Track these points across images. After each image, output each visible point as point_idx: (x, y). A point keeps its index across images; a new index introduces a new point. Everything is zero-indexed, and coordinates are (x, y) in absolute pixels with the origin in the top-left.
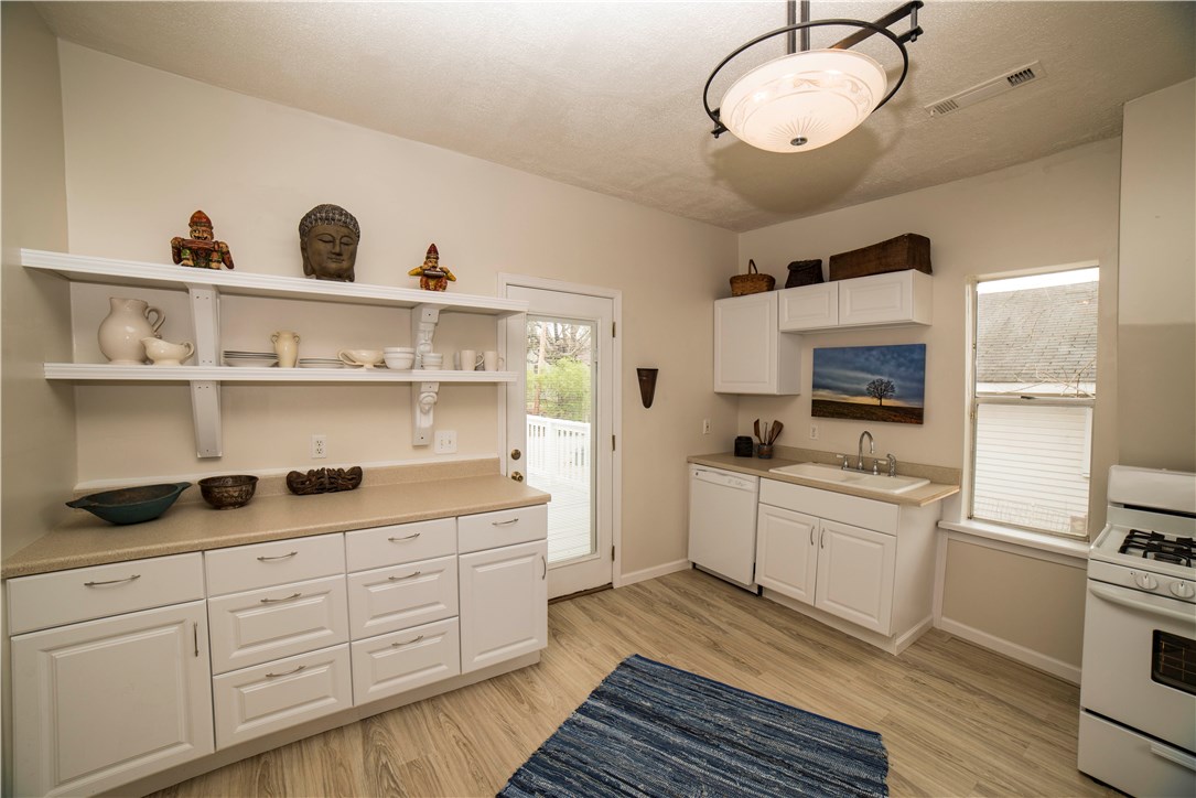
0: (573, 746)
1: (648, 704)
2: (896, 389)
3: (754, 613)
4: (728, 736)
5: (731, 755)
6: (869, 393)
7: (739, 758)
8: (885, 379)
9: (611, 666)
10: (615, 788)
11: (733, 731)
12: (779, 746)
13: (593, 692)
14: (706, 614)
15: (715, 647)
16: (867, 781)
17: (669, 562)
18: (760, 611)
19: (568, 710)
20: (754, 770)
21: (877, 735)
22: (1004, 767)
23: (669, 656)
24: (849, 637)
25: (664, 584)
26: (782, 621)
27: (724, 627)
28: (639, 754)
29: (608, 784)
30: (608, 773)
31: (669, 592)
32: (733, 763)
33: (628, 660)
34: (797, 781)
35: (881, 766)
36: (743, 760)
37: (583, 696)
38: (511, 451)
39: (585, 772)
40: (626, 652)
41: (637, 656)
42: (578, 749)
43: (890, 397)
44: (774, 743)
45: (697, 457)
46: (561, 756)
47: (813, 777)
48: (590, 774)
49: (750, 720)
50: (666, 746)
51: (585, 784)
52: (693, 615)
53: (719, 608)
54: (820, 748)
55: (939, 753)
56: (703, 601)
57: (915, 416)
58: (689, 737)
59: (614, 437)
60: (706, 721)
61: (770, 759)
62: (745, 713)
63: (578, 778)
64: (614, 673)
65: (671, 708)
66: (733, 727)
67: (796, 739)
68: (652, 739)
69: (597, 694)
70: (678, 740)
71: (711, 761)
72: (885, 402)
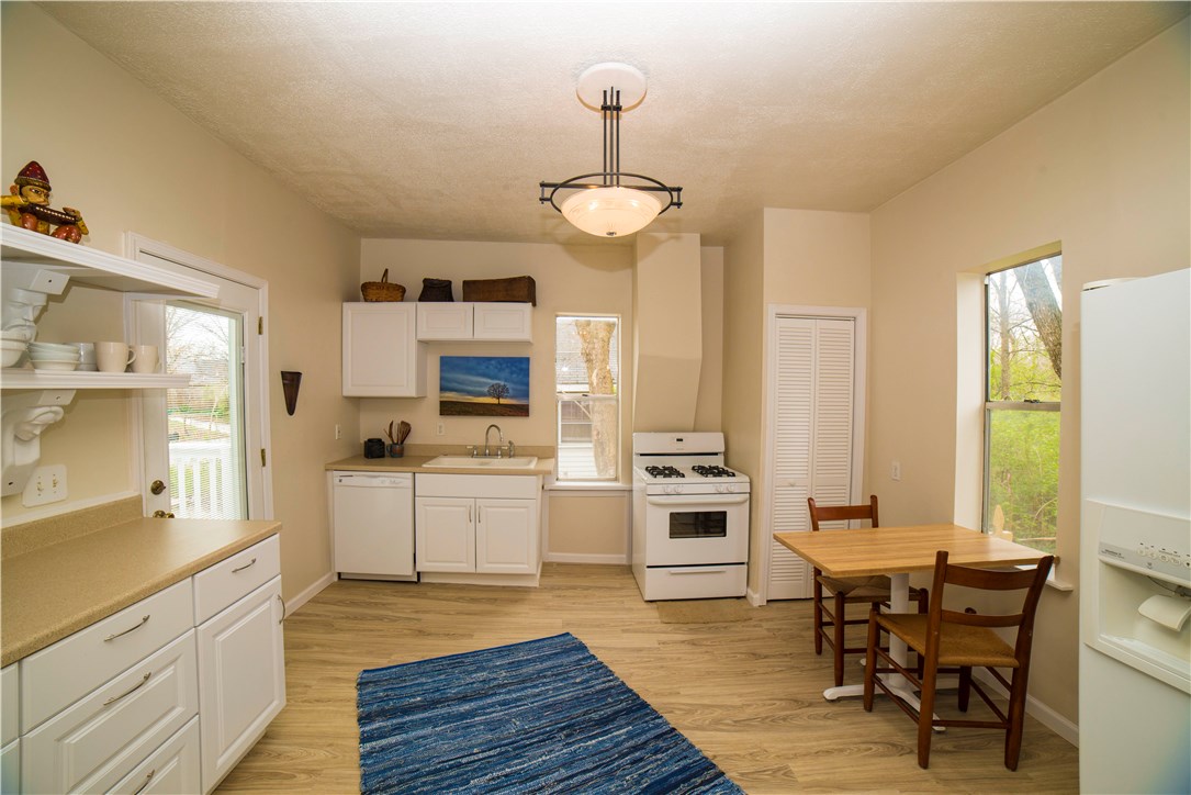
0: (392, 768)
1: (419, 699)
2: (510, 391)
3: (425, 596)
4: (495, 683)
5: (509, 692)
6: (489, 394)
7: (514, 691)
8: (502, 383)
9: (352, 693)
10: (459, 765)
11: (495, 679)
12: (529, 669)
13: (359, 720)
14: (390, 613)
15: (421, 633)
16: (584, 659)
17: (316, 580)
18: (430, 594)
19: (353, 748)
20: (529, 692)
21: (568, 634)
22: (624, 616)
23: (393, 658)
24: (504, 587)
25: (323, 603)
26: (450, 594)
27: (413, 616)
28: (450, 735)
29: (451, 767)
30: (443, 762)
31: (335, 608)
32: (514, 696)
33: (361, 678)
34: (555, 681)
35: (582, 648)
36: (518, 690)
37: (354, 729)
38: (150, 485)
39: (425, 776)
40: (354, 674)
41: (365, 671)
42: (399, 766)
43: (506, 397)
44: (524, 670)
45: (334, 463)
46: (390, 782)
47: (560, 674)
48: (429, 773)
49: (497, 666)
50: (463, 716)
51: (435, 782)
52: (380, 618)
53: (395, 604)
54: (549, 657)
55: (598, 626)
56: (376, 604)
57: (523, 411)
58: (471, 700)
59: (263, 451)
60: (472, 684)
61: (531, 680)
62: (491, 664)
63: (424, 784)
64: (360, 695)
65: (438, 690)
66: (491, 676)
67: (534, 661)
68: (448, 719)
69: (363, 719)
70: (466, 707)
71: (503, 703)
72: (502, 401)
